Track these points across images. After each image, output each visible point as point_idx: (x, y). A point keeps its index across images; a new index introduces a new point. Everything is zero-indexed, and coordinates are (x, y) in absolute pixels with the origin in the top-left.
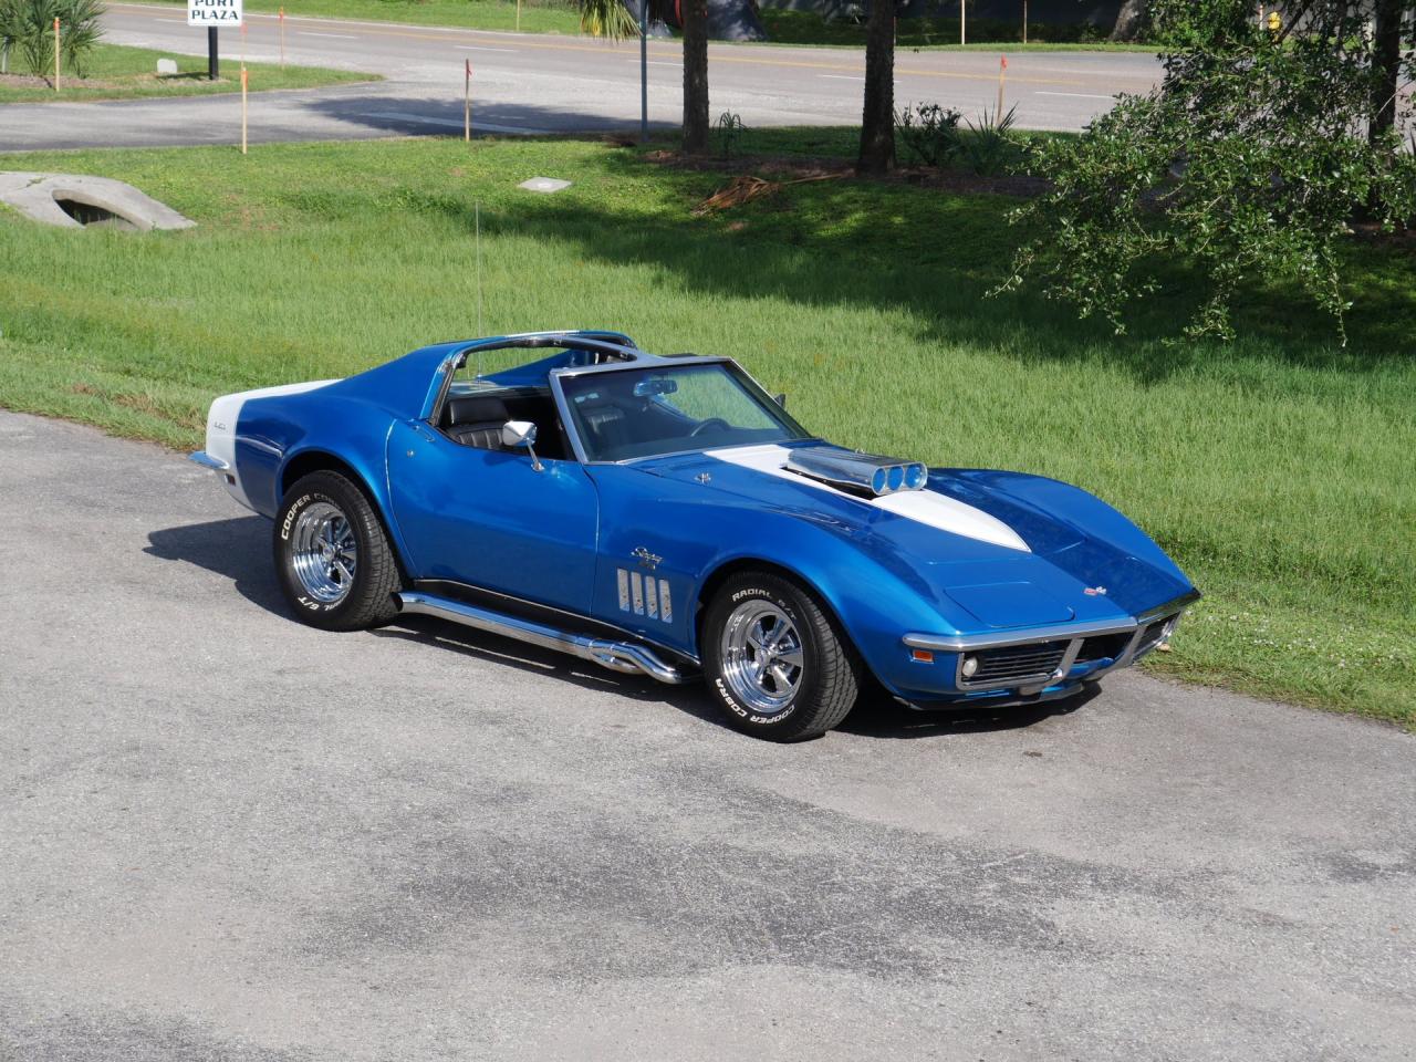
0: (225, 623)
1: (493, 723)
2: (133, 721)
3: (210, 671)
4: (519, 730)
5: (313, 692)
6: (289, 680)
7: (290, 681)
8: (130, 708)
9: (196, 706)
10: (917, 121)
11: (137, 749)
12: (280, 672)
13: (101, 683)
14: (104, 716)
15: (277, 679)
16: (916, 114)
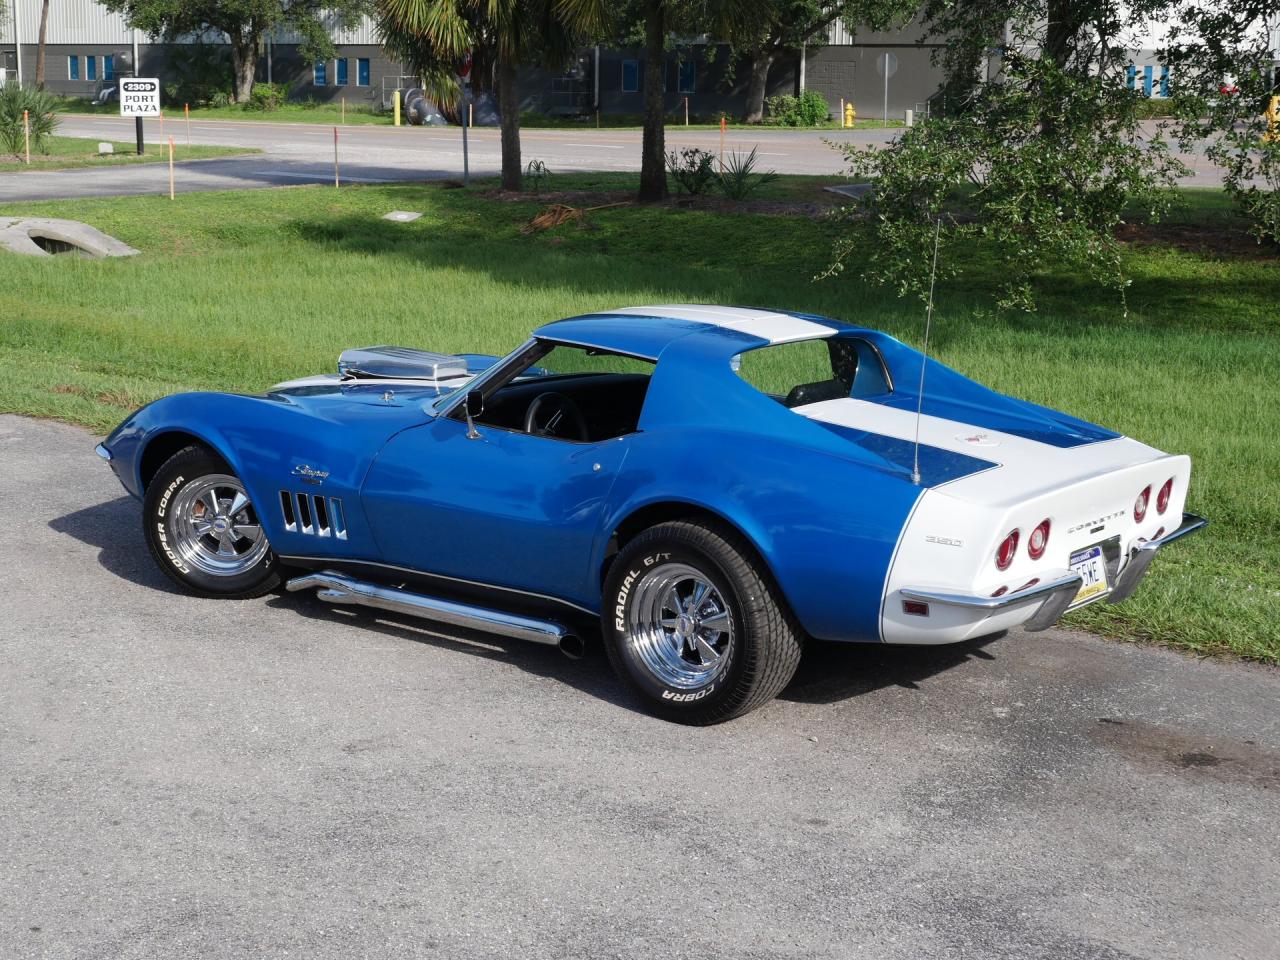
0: (263, 670)
1: (655, 826)
2: (181, 856)
3: (264, 751)
4: (698, 840)
5: (403, 782)
6: (366, 762)
7: (368, 765)
8: (172, 829)
9: (258, 819)
10: (682, 164)
11: (194, 916)
12: (350, 749)
13: (127, 783)
14: (140, 849)
15: (349, 761)
16: (680, 157)
